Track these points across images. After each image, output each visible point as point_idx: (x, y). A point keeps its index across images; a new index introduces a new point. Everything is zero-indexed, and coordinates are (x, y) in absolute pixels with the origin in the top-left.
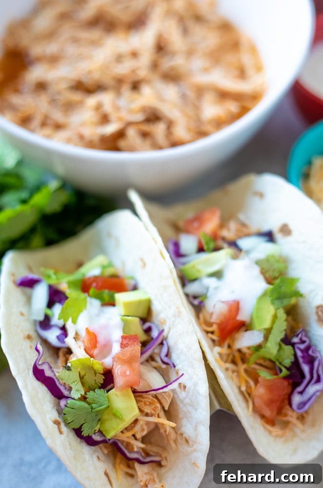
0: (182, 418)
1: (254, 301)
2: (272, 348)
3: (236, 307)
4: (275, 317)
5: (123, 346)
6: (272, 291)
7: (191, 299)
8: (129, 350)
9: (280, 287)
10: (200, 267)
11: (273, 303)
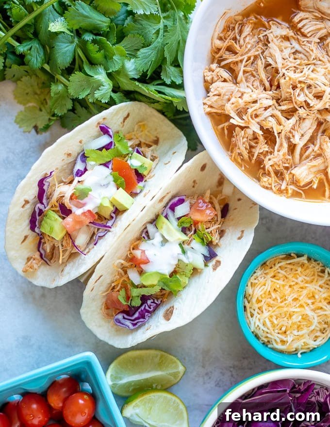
0: (73, 261)
1: (154, 270)
2: (135, 292)
3: (147, 262)
4: (153, 286)
5: (84, 214)
6: (166, 278)
7: (145, 231)
8: (83, 218)
9: (171, 282)
10: (164, 226)
11: (159, 281)
